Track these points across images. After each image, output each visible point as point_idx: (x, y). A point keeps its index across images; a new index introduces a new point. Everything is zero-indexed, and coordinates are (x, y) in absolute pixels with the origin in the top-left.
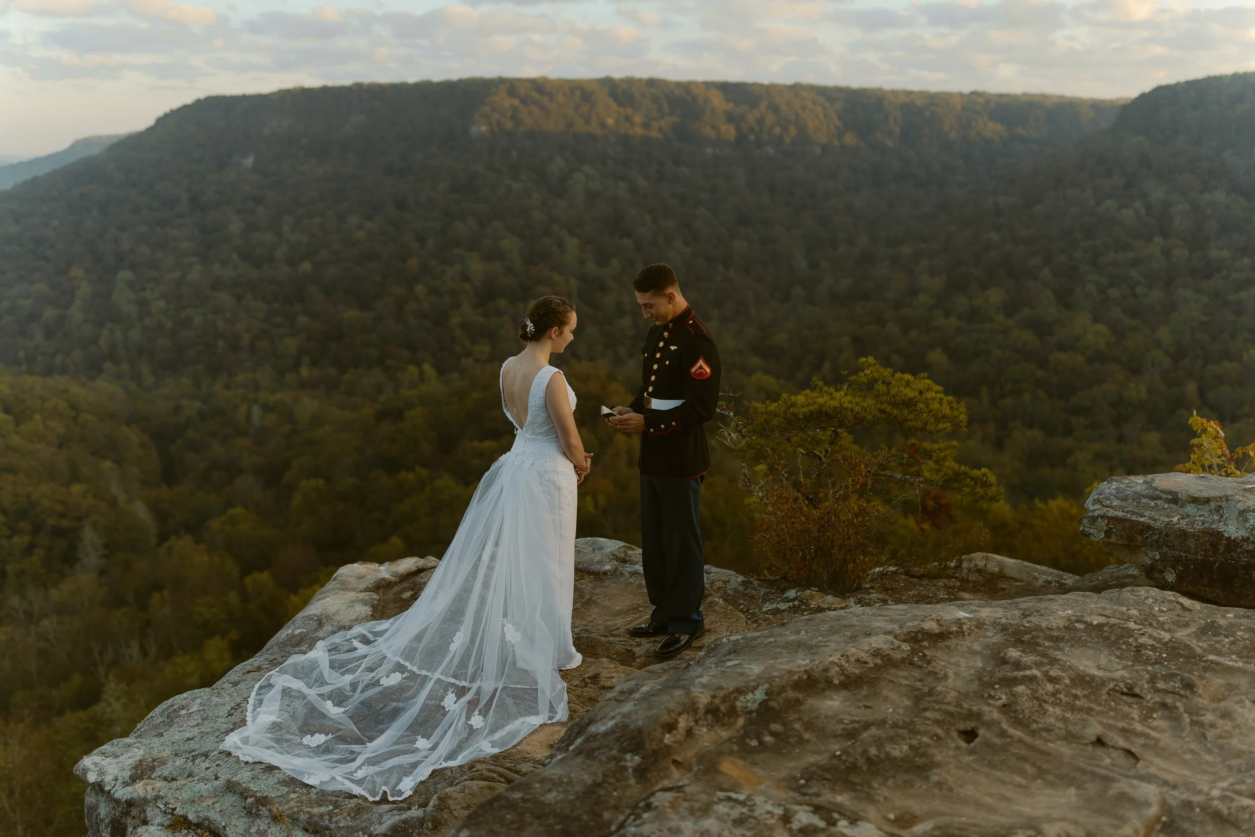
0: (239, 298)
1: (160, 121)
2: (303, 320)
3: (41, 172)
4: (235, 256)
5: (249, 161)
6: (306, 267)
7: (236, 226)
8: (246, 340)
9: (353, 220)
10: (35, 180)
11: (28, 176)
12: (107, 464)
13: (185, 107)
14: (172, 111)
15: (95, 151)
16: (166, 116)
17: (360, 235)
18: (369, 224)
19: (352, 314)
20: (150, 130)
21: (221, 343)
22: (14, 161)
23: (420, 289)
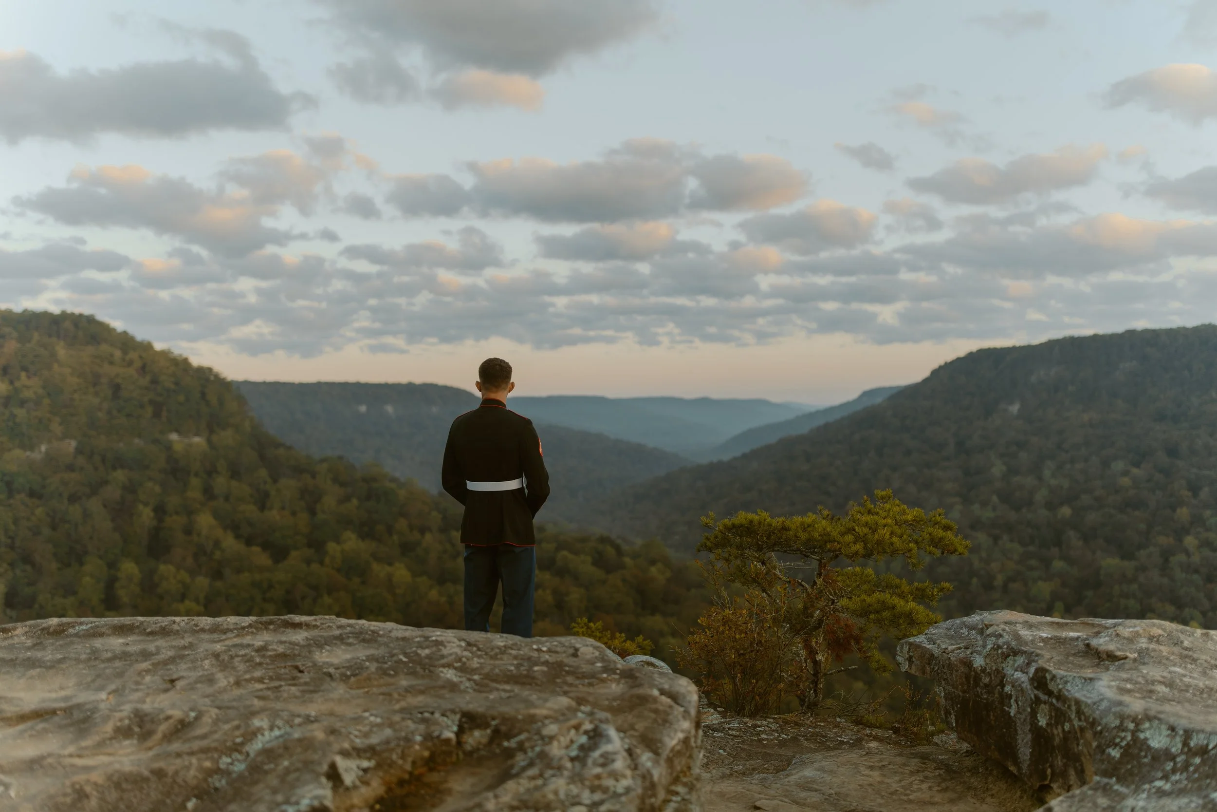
0: (996, 539)
1: (935, 373)
2: (1058, 565)
3: (831, 419)
4: (995, 498)
5: (1015, 408)
6: (1066, 511)
7: (998, 469)
8: (999, 580)
9: (1119, 466)
10: (827, 426)
11: (821, 422)
12: (859, 685)
13: (959, 359)
14: (946, 364)
15: (878, 400)
16: (941, 367)
17: (1126, 481)
18: (1135, 471)
19: (1110, 563)
20: (926, 381)
21: (975, 580)
22: (813, 410)
23: (1190, 541)
